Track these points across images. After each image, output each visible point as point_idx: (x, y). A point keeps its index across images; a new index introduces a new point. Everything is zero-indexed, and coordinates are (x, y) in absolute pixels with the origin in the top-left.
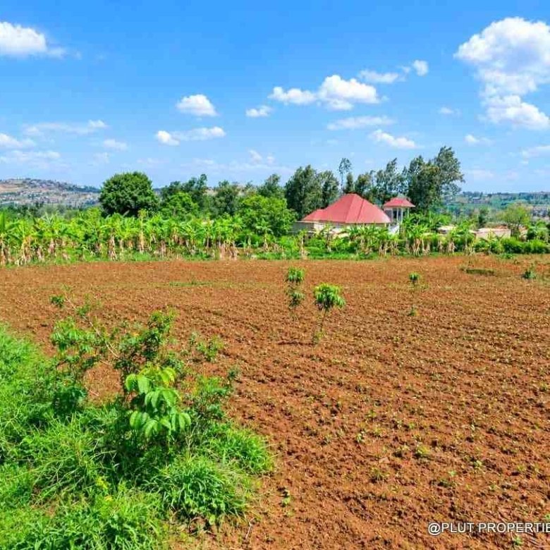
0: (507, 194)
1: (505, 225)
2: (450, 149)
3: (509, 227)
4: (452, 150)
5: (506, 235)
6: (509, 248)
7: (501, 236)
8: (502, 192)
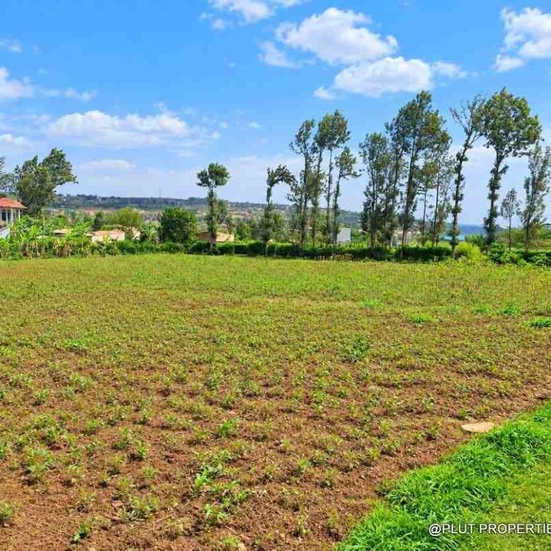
0: (119, 198)
1: (119, 229)
2: (61, 151)
3: (123, 230)
4: (63, 153)
5: (121, 237)
6: (123, 248)
7: (115, 238)
8: (115, 196)
